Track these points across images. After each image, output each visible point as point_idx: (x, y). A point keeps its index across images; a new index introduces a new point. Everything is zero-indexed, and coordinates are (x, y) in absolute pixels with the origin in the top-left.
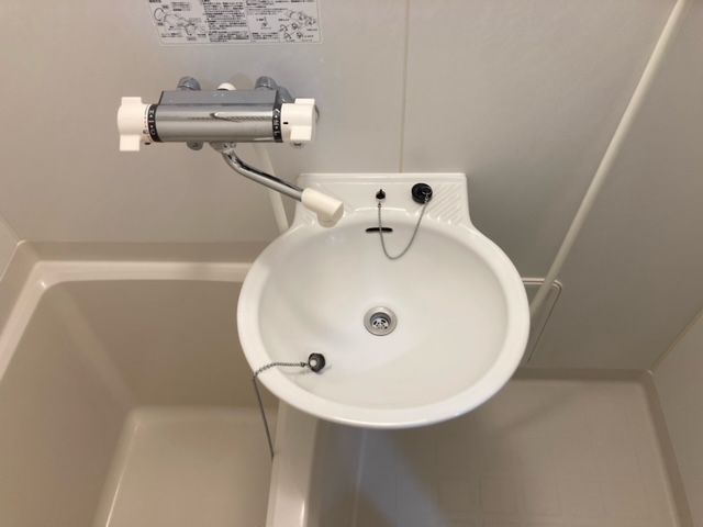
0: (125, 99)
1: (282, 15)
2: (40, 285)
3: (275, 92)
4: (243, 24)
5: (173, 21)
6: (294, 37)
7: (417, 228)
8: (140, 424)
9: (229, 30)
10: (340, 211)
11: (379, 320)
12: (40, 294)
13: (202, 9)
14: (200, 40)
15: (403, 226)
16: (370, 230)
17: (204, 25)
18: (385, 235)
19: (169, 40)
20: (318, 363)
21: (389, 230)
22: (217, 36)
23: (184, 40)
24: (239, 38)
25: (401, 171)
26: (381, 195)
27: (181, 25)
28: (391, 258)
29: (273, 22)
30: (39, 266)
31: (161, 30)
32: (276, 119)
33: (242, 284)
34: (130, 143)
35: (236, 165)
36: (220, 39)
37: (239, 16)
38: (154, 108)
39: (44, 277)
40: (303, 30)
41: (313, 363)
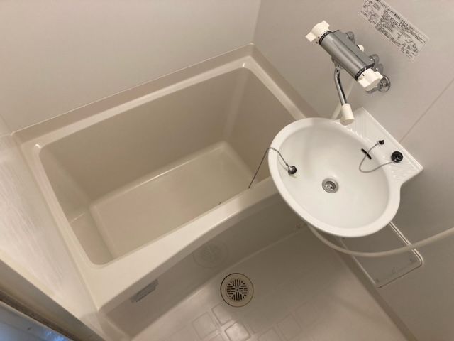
0: (324, 22)
1: (408, 39)
2: (242, 64)
3: (373, 62)
4: (392, 31)
5: (370, 9)
6: (405, 51)
7: (380, 167)
8: (222, 148)
9: (385, 29)
10: (350, 122)
11: (331, 186)
12: (240, 67)
13: (383, 13)
14: (372, 24)
15: (376, 161)
16: (363, 151)
17: (378, 20)
18: (367, 158)
19: (363, 15)
20: (293, 171)
21: (370, 158)
22: (379, 27)
23: (367, 19)
24: (386, 34)
25: (400, 142)
26: (381, 142)
27: (371, 13)
28: (360, 169)
29: (403, 39)
30: (249, 57)
31: (363, 9)
32: (362, 71)
33: (295, 121)
34: (311, 37)
35: (336, 75)
36: (379, 29)
37: (393, 26)
38: (329, 32)
39: (247, 63)
40: (411, 52)
41: (291, 169)
